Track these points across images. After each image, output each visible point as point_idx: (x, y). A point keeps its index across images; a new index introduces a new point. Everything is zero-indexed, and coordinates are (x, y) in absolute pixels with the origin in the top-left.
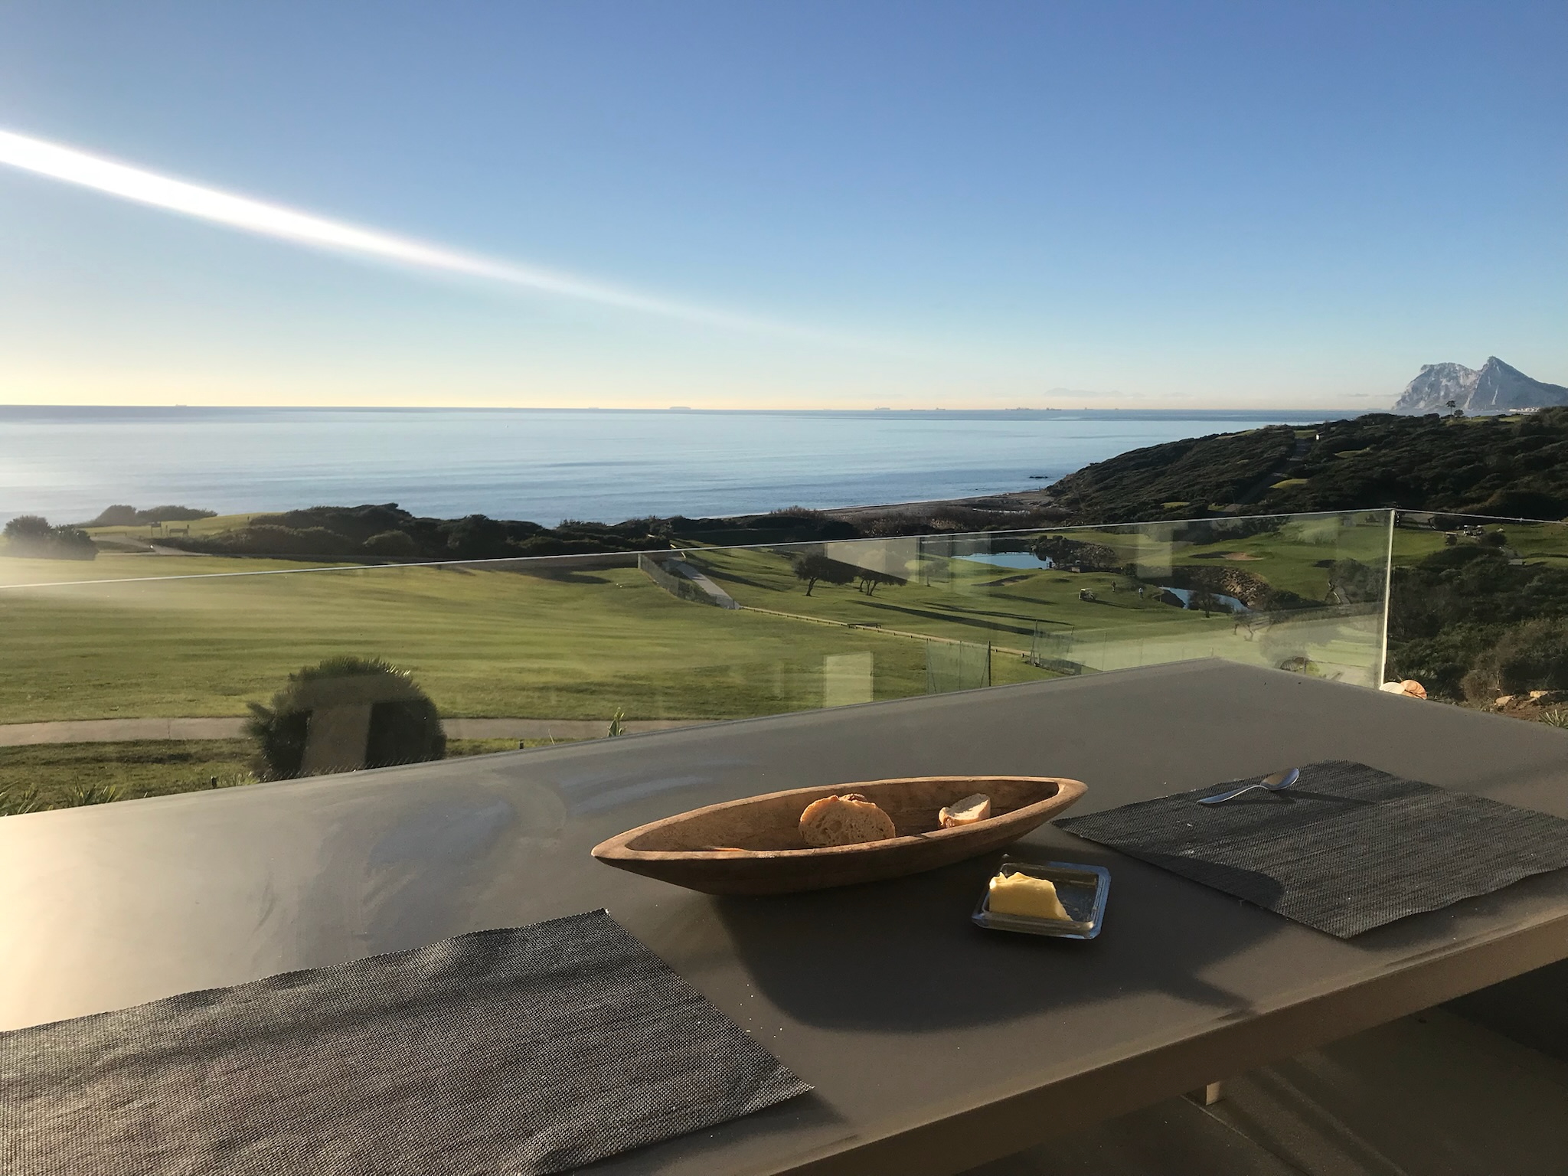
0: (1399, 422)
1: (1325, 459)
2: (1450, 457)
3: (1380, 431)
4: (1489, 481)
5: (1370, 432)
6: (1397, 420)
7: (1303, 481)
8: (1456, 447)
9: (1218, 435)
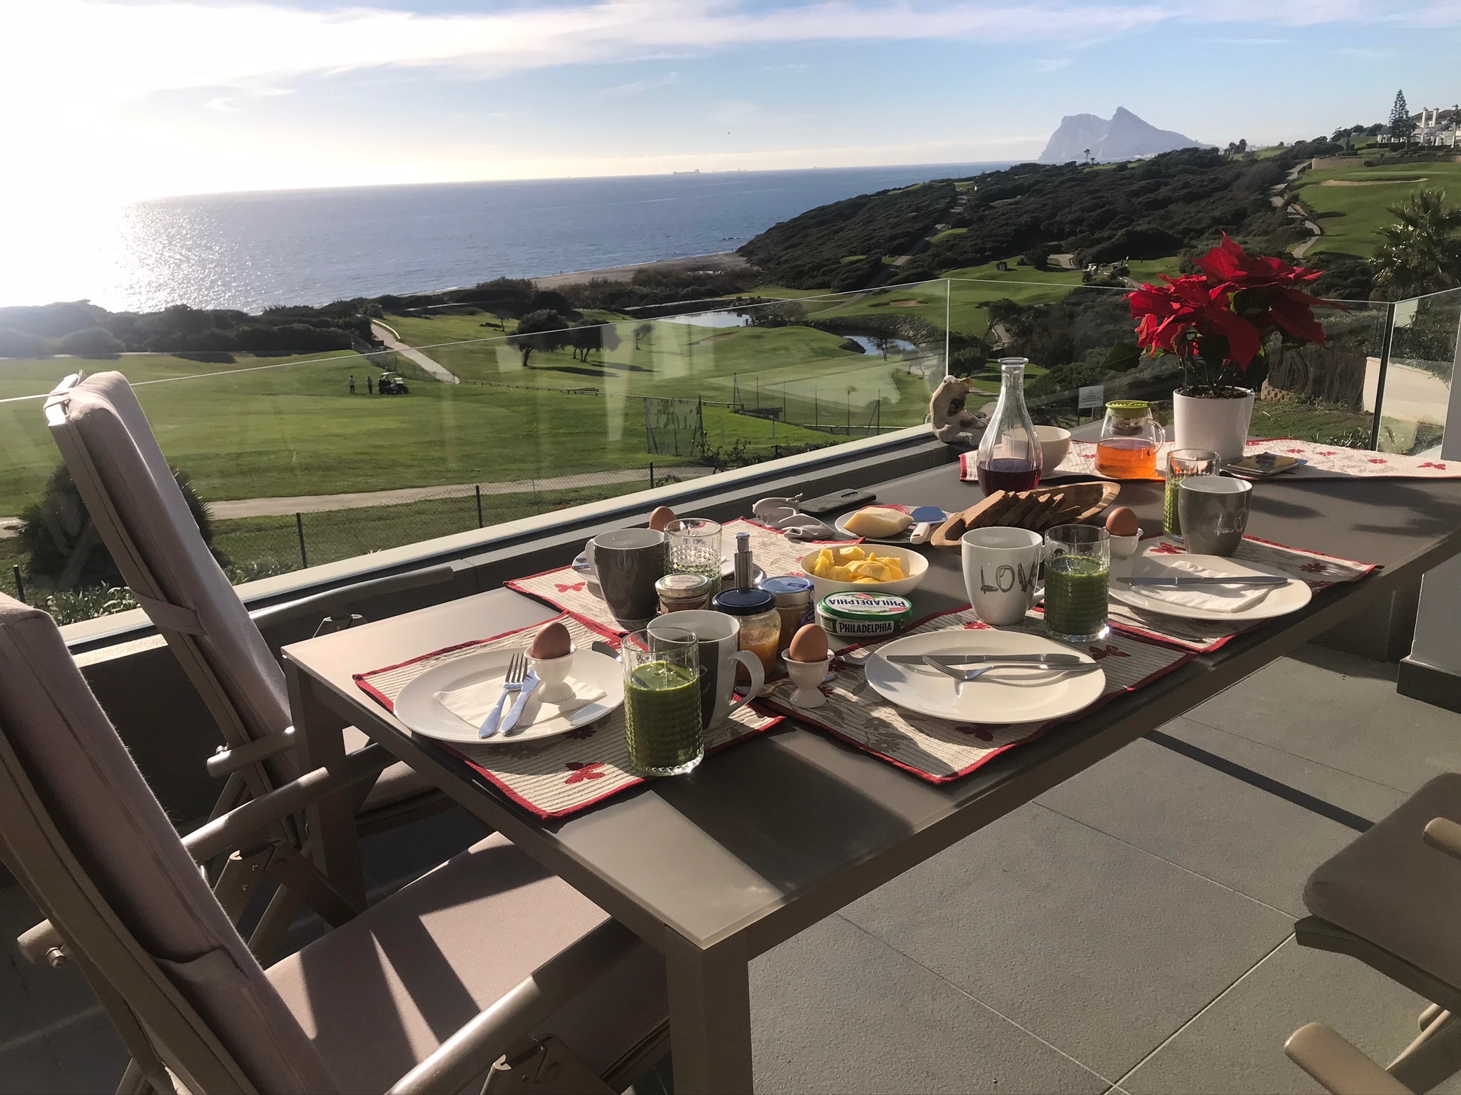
0: (1044, 171)
1: (983, 208)
2: (1086, 201)
3: (1028, 178)
4: (1116, 223)
5: (1020, 181)
6: (1042, 170)
7: (963, 230)
8: (1091, 192)
9: (889, 191)
